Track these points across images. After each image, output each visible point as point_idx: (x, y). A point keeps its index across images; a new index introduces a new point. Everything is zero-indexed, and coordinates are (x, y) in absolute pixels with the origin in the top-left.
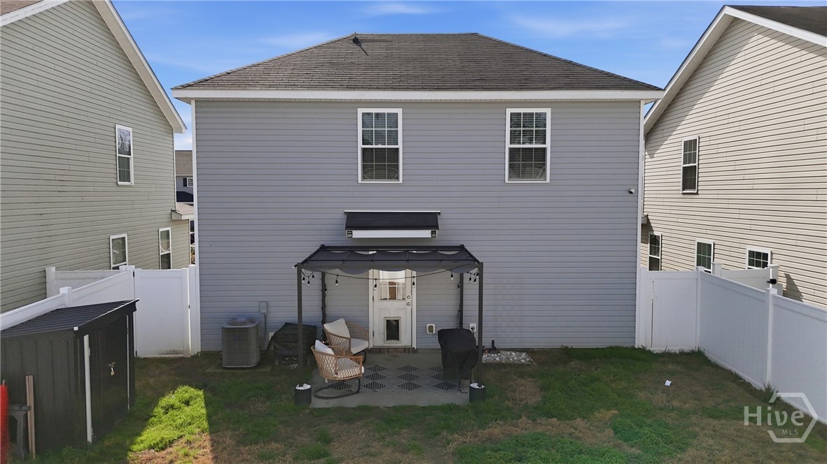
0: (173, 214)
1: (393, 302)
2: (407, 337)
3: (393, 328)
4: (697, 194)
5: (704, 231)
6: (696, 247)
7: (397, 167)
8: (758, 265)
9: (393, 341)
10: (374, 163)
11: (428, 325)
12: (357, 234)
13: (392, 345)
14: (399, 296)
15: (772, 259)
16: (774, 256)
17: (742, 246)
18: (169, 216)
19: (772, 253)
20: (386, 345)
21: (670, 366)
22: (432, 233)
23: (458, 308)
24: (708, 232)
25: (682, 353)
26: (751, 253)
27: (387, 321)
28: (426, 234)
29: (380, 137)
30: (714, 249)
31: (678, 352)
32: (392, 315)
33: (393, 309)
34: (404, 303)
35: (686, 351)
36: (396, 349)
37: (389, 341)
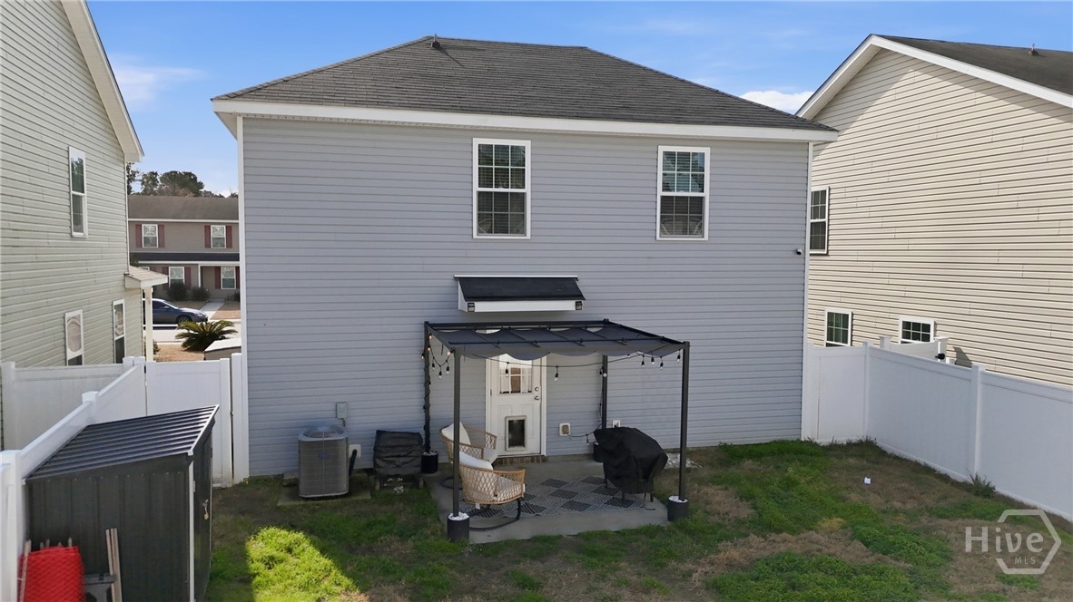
0: (127, 279)
1: (516, 396)
2: (535, 442)
3: (517, 431)
4: (827, 255)
5: (838, 299)
6: (826, 318)
7: (523, 217)
8: (916, 337)
9: (516, 448)
10: (493, 212)
11: (562, 425)
12: (481, 307)
13: (516, 453)
14: (524, 387)
15: (935, 330)
16: (939, 327)
17: (892, 316)
18: (121, 283)
19: (935, 324)
20: (507, 453)
21: (852, 461)
22: (577, 304)
23: (600, 401)
24: (843, 300)
25: (850, 445)
26: (907, 325)
27: (510, 422)
28: (568, 305)
29: (502, 178)
30: (852, 320)
31: (845, 443)
32: (516, 414)
33: (518, 406)
34: (531, 396)
35: (854, 441)
36: (522, 458)
37: (512, 449)
